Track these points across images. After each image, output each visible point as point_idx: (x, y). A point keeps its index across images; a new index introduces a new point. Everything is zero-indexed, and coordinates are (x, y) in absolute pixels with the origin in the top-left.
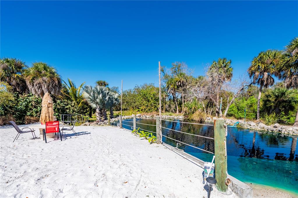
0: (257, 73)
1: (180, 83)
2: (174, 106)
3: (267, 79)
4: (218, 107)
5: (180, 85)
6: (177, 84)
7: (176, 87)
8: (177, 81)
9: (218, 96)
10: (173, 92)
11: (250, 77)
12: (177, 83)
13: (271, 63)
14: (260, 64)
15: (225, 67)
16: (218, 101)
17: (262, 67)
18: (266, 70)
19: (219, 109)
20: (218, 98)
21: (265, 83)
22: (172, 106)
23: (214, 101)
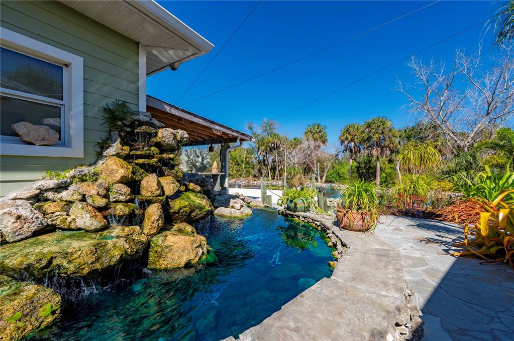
0: (346, 142)
1: (273, 144)
2: (266, 171)
3: (354, 148)
4: (316, 173)
5: (274, 146)
6: (270, 146)
7: (268, 149)
8: (269, 142)
9: (315, 161)
10: (264, 154)
11: (342, 144)
12: (270, 144)
13: (355, 135)
14: (347, 135)
15: (320, 132)
16: (315, 166)
17: (350, 137)
18: (352, 140)
19: (317, 175)
20: (315, 164)
21: (353, 151)
22: (263, 171)
23: (312, 166)
